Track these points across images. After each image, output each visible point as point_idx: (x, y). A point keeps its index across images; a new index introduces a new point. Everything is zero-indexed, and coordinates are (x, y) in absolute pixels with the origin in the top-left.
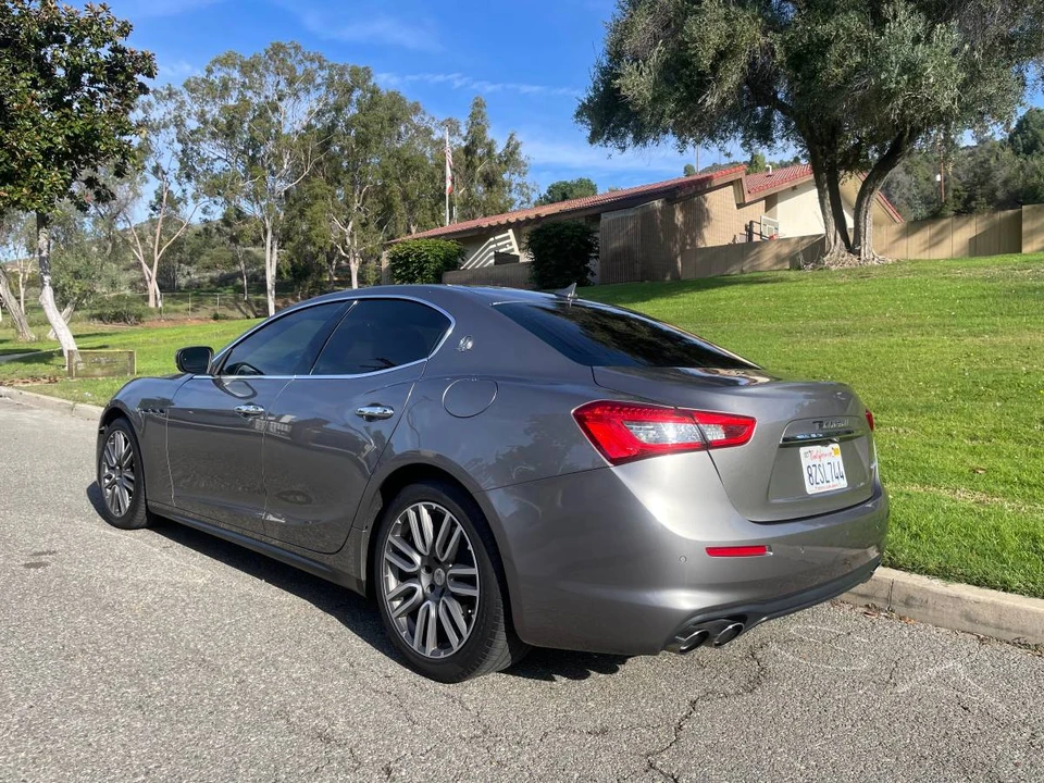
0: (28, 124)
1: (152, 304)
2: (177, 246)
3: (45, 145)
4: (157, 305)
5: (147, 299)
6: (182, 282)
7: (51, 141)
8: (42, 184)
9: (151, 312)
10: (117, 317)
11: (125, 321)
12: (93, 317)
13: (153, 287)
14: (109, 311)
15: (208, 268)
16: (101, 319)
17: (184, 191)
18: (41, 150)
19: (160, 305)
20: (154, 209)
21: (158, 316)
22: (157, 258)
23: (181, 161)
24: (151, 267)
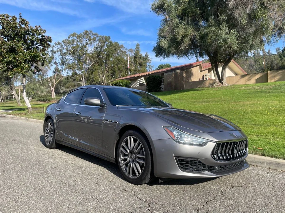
0: (21, 54)
1: (53, 97)
2: (60, 82)
3: (25, 59)
4: (54, 97)
5: (51, 96)
6: (62, 91)
7: (26, 58)
8: (24, 68)
9: (52, 99)
10: (44, 100)
11: (46, 101)
12: (38, 100)
13: (53, 92)
14: (42, 99)
15: (68, 88)
16: (40, 101)
17: (62, 68)
19: (55, 97)
20: (54, 72)
21: (54, 100)
22: (54, 85)
23: (61, 60)
24: (53, 87)
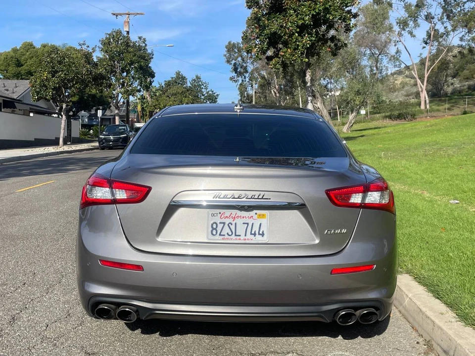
0: (292, 11)
1: (423, 107)
2: (444, 65)
3: (300, 22)
4: (426, 107)
5: (419, 104)
6: (449, 90)
7: (303, 19)
9: (421, 112)
10: (400, 117)
11: (405, 119)
12: (386, 117)
13: (424, 95)
14: (396, 113)
15: (467, 79)
16: (391, 118)
17: (445, 28)
18: (298, 26)
19: (428, 107)
20: (426, 43)
21: (426, 114)
22: (426, 76)
23: (443, 8)
24: (423, 83)
